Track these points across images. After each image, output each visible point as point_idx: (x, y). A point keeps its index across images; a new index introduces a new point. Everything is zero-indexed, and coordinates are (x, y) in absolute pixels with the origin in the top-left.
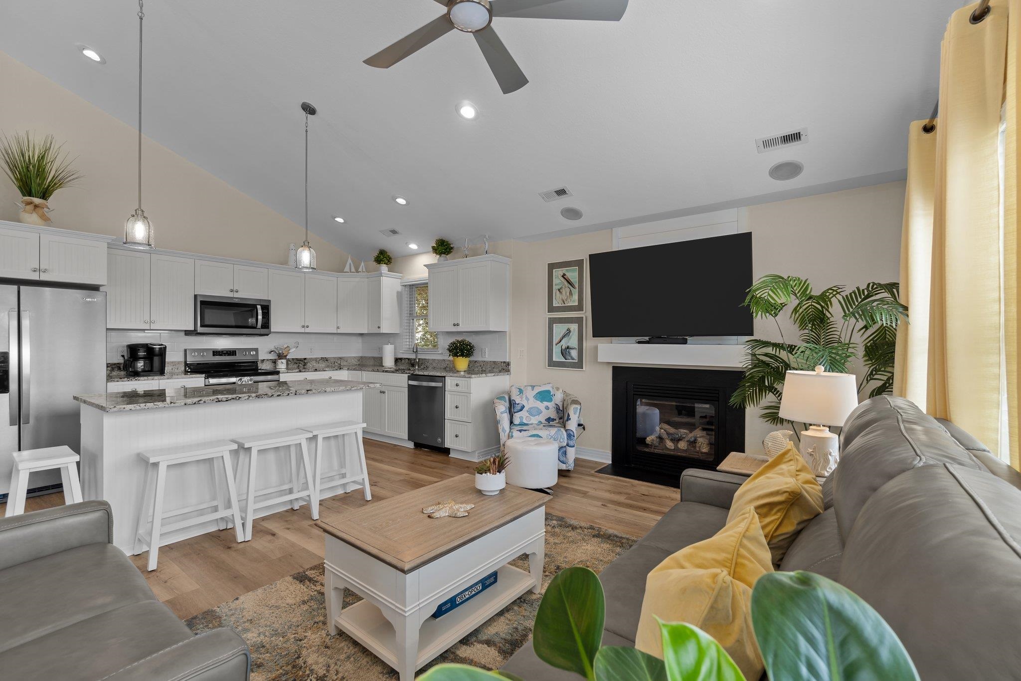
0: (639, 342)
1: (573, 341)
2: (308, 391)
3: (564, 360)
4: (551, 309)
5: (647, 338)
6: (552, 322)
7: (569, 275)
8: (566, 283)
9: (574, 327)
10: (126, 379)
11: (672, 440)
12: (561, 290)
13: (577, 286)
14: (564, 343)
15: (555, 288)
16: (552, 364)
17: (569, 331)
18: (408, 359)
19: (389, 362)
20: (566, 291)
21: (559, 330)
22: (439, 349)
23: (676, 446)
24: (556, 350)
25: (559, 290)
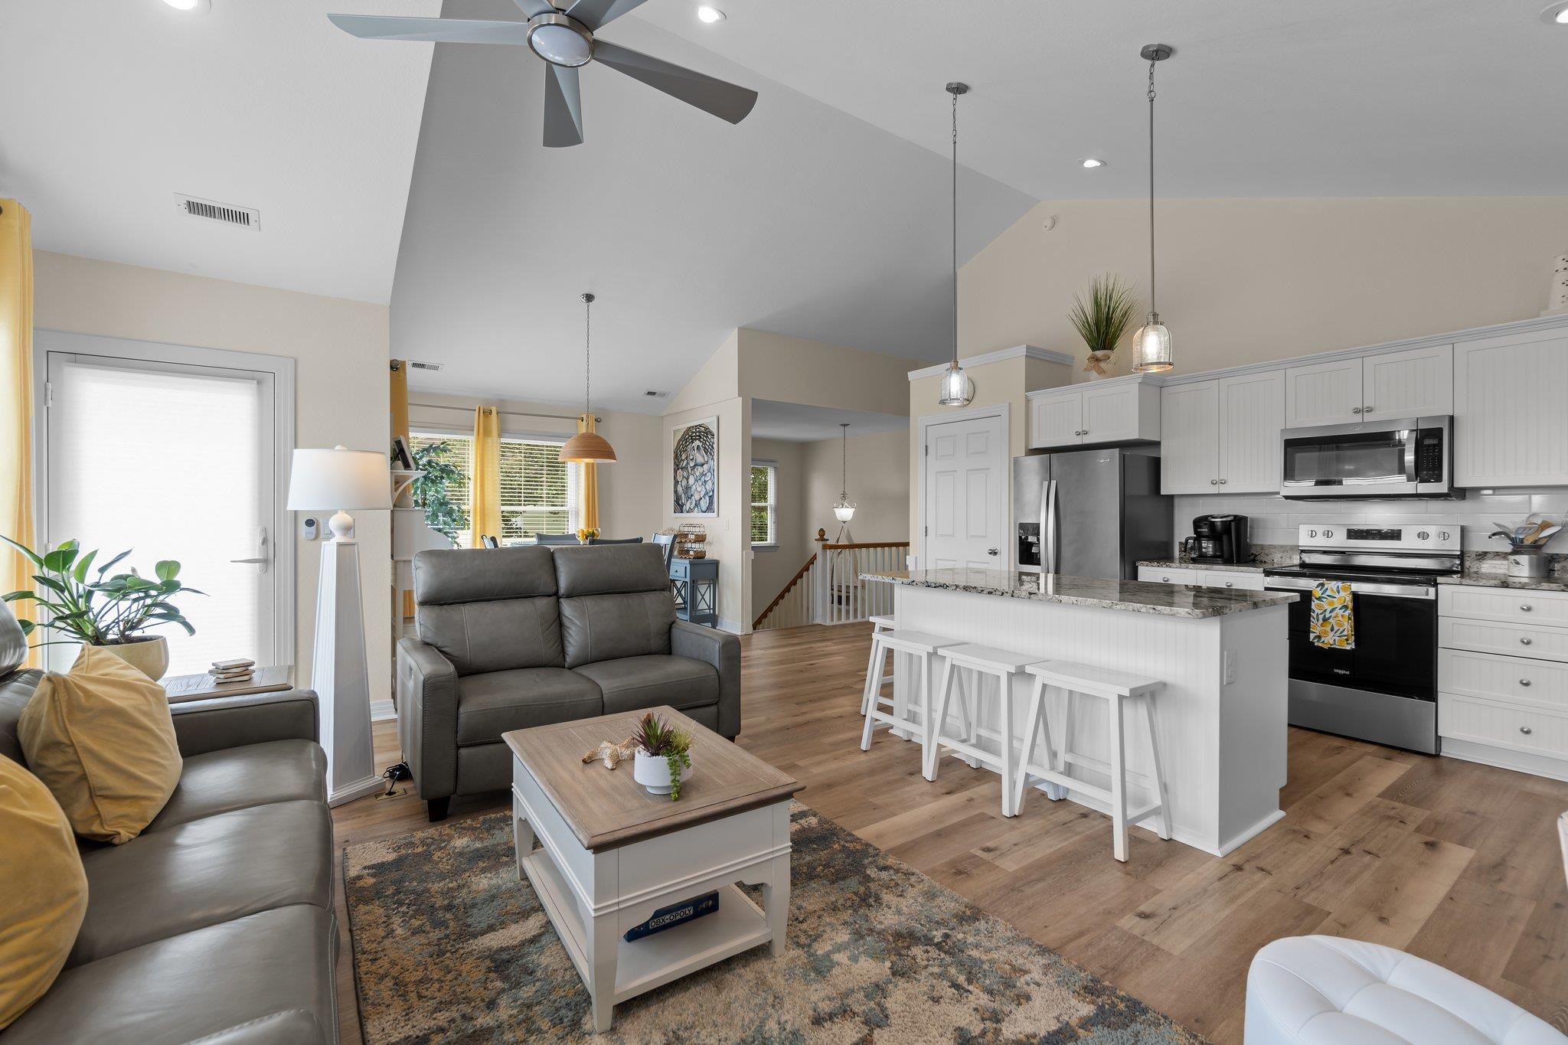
2: (1030, 594)
10: (1156, 563)
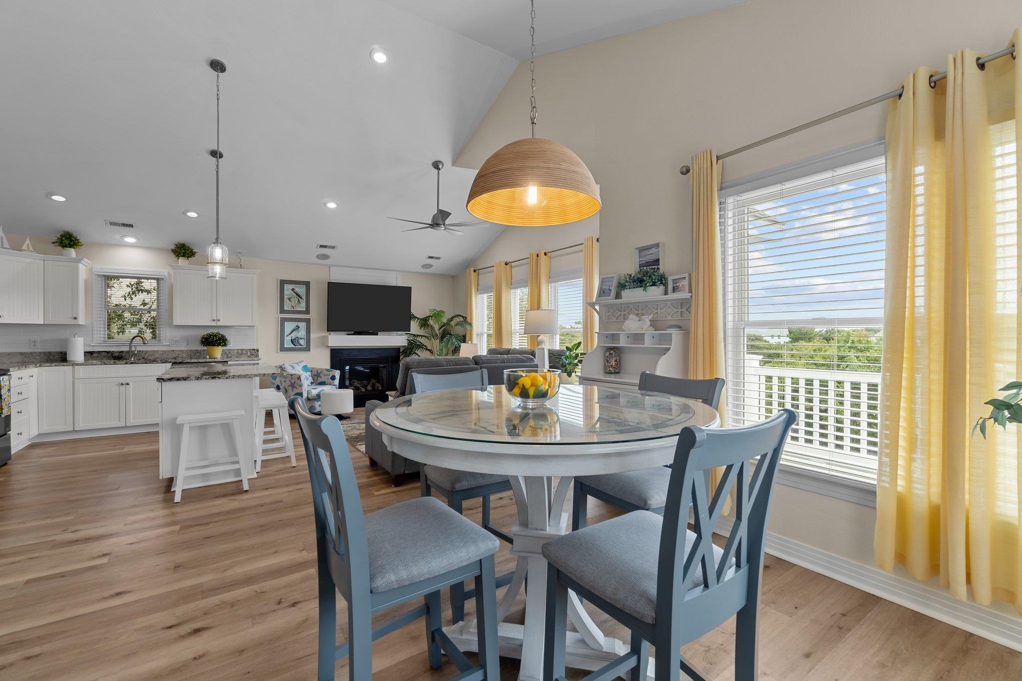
0: (348, 335)
1: (302, 333)
3: (294, 347)
4: (282, 311)
5: (353, 332)
6: (283, 321)
7: (297, 290)
8: (295, 295)
9: (302, 325)
11: (363, 387)
12: (291, 299)
13: (304, 297)
14: (294, 335)
15: (286, 297)
16: (283, 349)
17: (298, 327)
18: (107, 352)
19: (79, 357)
20: (295, 300)
21: (289, 326)
22: (162, 342)
23: (366, 389)
24: (287, 339)
25: (289, 299)
